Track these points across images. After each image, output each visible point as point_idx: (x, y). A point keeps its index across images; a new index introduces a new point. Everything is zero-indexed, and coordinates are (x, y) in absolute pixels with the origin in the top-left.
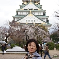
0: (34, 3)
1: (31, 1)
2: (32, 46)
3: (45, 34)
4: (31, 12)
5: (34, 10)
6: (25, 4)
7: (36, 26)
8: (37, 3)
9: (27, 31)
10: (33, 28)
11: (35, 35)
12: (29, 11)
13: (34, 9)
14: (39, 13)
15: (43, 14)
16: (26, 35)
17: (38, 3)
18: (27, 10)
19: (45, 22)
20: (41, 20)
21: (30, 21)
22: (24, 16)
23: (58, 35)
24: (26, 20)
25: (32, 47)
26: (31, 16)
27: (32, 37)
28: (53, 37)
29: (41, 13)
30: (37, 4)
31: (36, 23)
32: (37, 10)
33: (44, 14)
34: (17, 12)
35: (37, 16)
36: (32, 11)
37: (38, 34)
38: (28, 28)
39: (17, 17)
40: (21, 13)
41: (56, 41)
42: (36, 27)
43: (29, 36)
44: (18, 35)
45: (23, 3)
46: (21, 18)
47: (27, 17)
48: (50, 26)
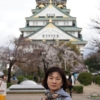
0: (57, 6)
1: (51, 2)
2: (54, 79)
3: (75, 58)
4: (51, 21)
5: (57, 17)
6: (40, 8)
7: (60, 45)
8: (62, 6)
9: (45, 53)
10: (55, 48)
11: (58, 60)
12: (48, 19)
13: (56, 15)
14: (65, 23)
15: (72, 25)
16: (43, 60)
17: (64, 6)
18: (44, 17)
19: (75, 37)
20: (68, 34)
21: (49, 37)
22: (39, 28)
23: (97, 60)
24: (44, 35)
25: (54, 81)
26: (51, 28)
27: (54, 63)
28: (90, 63)
29: (68, 23)
30: (62, 8)
31: (60, 40)
32: (62, 17)
33: (74, 25)
34: (28, 21)
35: (62, 28)
36: (53, 19)
37: (64, 58)
38: (46, 48)
39: (27, 29)
40: (34, 23)
41: (95, 70)
42: (60, 47)
43: (48, 62)
44: (30, 61)
45: (37, 6)
46: (35, 32)
47: (44, 29)
48: (84, 45)
